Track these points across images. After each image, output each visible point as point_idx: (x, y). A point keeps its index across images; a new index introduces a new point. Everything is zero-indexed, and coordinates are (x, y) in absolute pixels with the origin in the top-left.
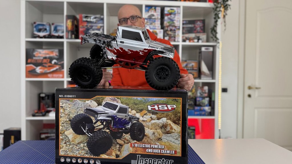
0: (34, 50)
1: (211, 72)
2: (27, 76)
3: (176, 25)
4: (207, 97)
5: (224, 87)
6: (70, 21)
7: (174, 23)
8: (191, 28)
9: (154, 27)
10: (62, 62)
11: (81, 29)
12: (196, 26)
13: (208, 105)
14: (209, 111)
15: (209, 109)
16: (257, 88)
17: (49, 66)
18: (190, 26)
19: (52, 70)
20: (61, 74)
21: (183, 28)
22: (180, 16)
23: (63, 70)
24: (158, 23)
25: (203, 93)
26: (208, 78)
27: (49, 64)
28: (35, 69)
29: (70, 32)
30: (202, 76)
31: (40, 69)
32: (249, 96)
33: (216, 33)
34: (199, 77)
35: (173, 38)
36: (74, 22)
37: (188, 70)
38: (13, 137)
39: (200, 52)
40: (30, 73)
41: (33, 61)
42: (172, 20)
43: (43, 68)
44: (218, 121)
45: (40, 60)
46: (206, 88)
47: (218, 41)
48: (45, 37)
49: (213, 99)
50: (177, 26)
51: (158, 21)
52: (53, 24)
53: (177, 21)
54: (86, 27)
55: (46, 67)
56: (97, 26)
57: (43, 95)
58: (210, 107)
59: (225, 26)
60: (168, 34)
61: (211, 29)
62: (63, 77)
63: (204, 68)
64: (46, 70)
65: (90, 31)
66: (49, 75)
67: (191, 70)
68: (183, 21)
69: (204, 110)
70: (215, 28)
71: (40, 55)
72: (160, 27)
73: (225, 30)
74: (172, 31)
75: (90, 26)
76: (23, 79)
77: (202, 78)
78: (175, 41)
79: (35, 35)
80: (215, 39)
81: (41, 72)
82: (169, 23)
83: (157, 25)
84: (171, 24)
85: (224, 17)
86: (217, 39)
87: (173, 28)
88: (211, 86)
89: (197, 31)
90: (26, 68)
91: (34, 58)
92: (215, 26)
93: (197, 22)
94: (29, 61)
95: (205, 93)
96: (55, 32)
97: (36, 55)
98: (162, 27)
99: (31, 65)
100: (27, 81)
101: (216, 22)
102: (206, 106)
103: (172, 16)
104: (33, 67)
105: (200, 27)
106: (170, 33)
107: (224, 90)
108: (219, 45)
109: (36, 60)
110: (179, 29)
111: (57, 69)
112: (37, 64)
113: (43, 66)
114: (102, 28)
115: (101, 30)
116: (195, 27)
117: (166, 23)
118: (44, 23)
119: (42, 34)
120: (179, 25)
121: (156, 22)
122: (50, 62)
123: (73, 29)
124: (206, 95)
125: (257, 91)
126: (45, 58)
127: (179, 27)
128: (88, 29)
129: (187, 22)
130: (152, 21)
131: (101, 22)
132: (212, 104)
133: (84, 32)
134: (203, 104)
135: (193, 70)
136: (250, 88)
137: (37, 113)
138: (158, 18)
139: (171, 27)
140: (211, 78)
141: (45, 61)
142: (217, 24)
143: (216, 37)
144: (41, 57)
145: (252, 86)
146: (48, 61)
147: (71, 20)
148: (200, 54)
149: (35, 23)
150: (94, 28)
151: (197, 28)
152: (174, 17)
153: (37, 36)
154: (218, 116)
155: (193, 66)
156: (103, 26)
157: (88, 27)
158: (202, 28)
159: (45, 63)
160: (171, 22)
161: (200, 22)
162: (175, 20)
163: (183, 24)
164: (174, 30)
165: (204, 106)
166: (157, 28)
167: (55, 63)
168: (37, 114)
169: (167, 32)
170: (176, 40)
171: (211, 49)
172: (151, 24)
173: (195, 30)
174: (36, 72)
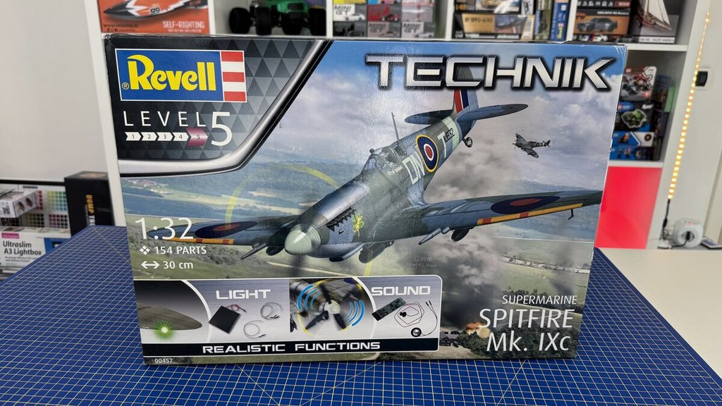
2: (105, 27)
4: (647, 102)
5: (704, 68)
13: (648, 126)
14: (648, 144)
19: (172, 7)
20: (199, 20)
23: (205, 7)
25: (639, 87)
26: (662, 40)
28: (123, 5)
30: (643, 31)
31: (138, 4)
38: (89, 199)
44: (671, 177)
46: (651, 72)
49: (667, 109)
58: (651, 134)
62: (206, 30)
64: (157, 8)
66: (166, 25)
88: (669, 67)
90: (99, 1)
102: (643, 128)
111: (186, 4)
124: (648, 94)
132: (659, 123)
140: (671, 39)
154: (673, 160)
174: (127, 13)
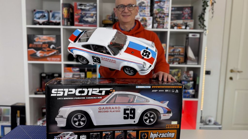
0: (34, 36)
1: (197, 58)
2: (29, 59)
3: (165, 12)
4: (191, 81)
5: (208, 70)
6: (66, 10)
7: (163, 10)
8: (179, 14)
9: (144, 15)
10: (59, 47)
11: (76, 17)
12: (185, 12)
14: (193, 93)
15: (193, 92)
16: (238, 72)
17: (48, 51)
18: (179, 12)
19: (50, 54)
20: (58, 57)
21: (172, 14)
22: (169, 3)
23: (60, 54)
24: (148, 11)
25: (188, 77)
26: (194, 63)
27: (48, 49)
28: (35, 53)
29: (66, 19)
30: (188, 61)
31: (40, 53)
32: (231, 78)
33: (204, 20)
34: (185, 62)
35: (162, 25)
36: (70, 10)
37: (175, 55)
38: (18, 112)
39: (188, 38)
40: (32, 56)
41: (33, 46)
42: (161, 8)
43: (42, 52)
44: (201, 103)
45: (39, 45)
46: (191, 73)
47: (205, 28)
48: (44, 24)
49: (197, 83)
50: (167, 14)
51: (148, 9)
52: (51, 11)
53: (167, 8)
54: (80, 15)
55: (45, 51)
56: (90, 14)
57: (44, 75)
58: (194, 90)
59: (213, 13)
60: (157, 21)
61: (199, 16)
62: (60, 61)
63: (191, 54)
64: (46, 54)
65: (84, 19)
66: (48, 59)
67: (177, 55)
68: (172, 7)
69: (188, 93)
70: (203, 16)
71: (40, 40)
72: (149, 15)
73: (212, 17)
74: (161, 18)
75: (84, 14)
76: (26, 62)
77: (188, 63)
78: (163, 28)
79: (35, 22)
80: (202, 26)
81: (40, 55)
82: (158, 10)
83: (146, 12)
84: (160, 12)
85: (212, 4)
86: (205, 26)
87: (163, 15)
88: (196, 71)
89: (185, 17)
90: (28, 52)
91: (35, 43)
92: (203, 14)
93: (185, 9)
94: (31, 45)
95: (190, 77)
96: (53, 18)
97: (36, 40)
98: (152, 15)
99: (32, 49)
100: (29, 64)
101: (205, 9)
102: (191, 89)
103: (162, 3)
104: (34, 52)
105: (188, 14)
106: (159, 20)
107: (208, 73)
108: (206, 33)
109: (37, 45)
110: (168, 16)
111: (55, 53)
112: (37, 49)
113: (43, 50)
114: (95, 15)
115: (94, 17)
116: (183, 13)
117: (155, 10)
118: (44, 11)
119: (41, 21)
120: (168, 13)
121: (146, 10)
122: (49, 47)
123: (69, 16)
124: (191, 79)
125: (238, 74)
126: (44, 43)
127: (168, 14)
128: (82, 17)
129: (176, 9)
130: (142, 8)
131: (94, 9)
132: (196, 87)
133: (78, 19)
134: (187, 87)
135: (180, 55)
136: (232, 71)
137: (39, 91)
138: (148, 6)
139: (160, 15)
140: (196, 63)
141: (44, 46)
142: (205, 12)
143: (203, 24)
144: (41, 42)
145: (234, 70)
146: (47, 46)
147: (67, 8)
148: (187, 40)
149: (35, 10)
150: (87, 15)
151: (185, 15)
152: (164, 5)
153: (37, 22)
154: (201, 98)
155: (179, 51)
156: (96, 14)
157: (82, 15)
158: (190, 15)
159: (44, 48)
160: (160, 10)
161: (188, 9)
162: (164, 8)
163: (172, 11)
164: (163, 17)
165: (189, 89)
166: (146, 15)
167: (53, 48)
168: (39, 93)
169: (156, 19)
170: (165, 27)
171: (198, 36)
172: (141, 11)
173: (183, 16)
174: (36, 56)
